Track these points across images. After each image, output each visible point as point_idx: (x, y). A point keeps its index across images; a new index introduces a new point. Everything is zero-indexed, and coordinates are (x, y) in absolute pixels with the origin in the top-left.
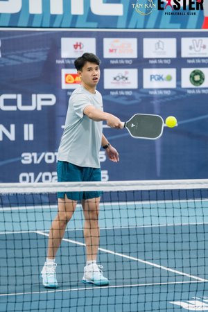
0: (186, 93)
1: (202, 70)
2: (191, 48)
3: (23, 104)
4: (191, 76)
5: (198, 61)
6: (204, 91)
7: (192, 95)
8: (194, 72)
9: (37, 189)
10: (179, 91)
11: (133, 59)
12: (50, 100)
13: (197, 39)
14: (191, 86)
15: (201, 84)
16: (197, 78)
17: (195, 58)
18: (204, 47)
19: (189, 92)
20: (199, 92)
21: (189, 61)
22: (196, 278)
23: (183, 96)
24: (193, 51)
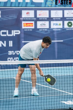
0: (66, 30)
1: (72, 21)
2: (68, 14)
3: (9, 34)
4: (68, 24)
5: (70, 18)
6: (72, 29)
7: (68, 31)
9: (14, 63)
10: (63, 29)
11: (47, 18)
12: (18, 32)
13: (70, 11)
14: (68, 27)
15: (71, 27)
16: (70, 24)
17: (69, 17)
19: (67, 29)
20: (70, 29)
21: (67, 19)
22: (70, 93)
23: (64, 31)
24: (68, 15)
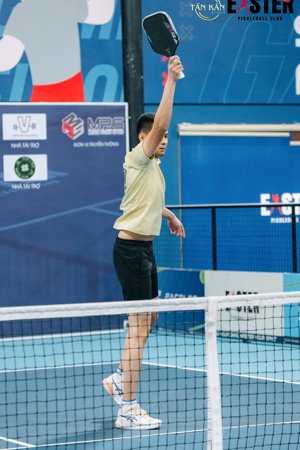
0: (11, 188)
1: (31, 157)
2: (15, 127)
4: (16, 166)
5: (26, 145)
6: (34, 186)
7: (19, 192)
8: (20, 159)
13: (24, 116)
15: (30, 176)
16: (25, 168)
17: (22, 142)
18: (34, 126)
19: (15, 187)
20: (27, 187)
21: (14, 146)
22: (15, 442)
23: (5, 192)
24: (18, 132)
